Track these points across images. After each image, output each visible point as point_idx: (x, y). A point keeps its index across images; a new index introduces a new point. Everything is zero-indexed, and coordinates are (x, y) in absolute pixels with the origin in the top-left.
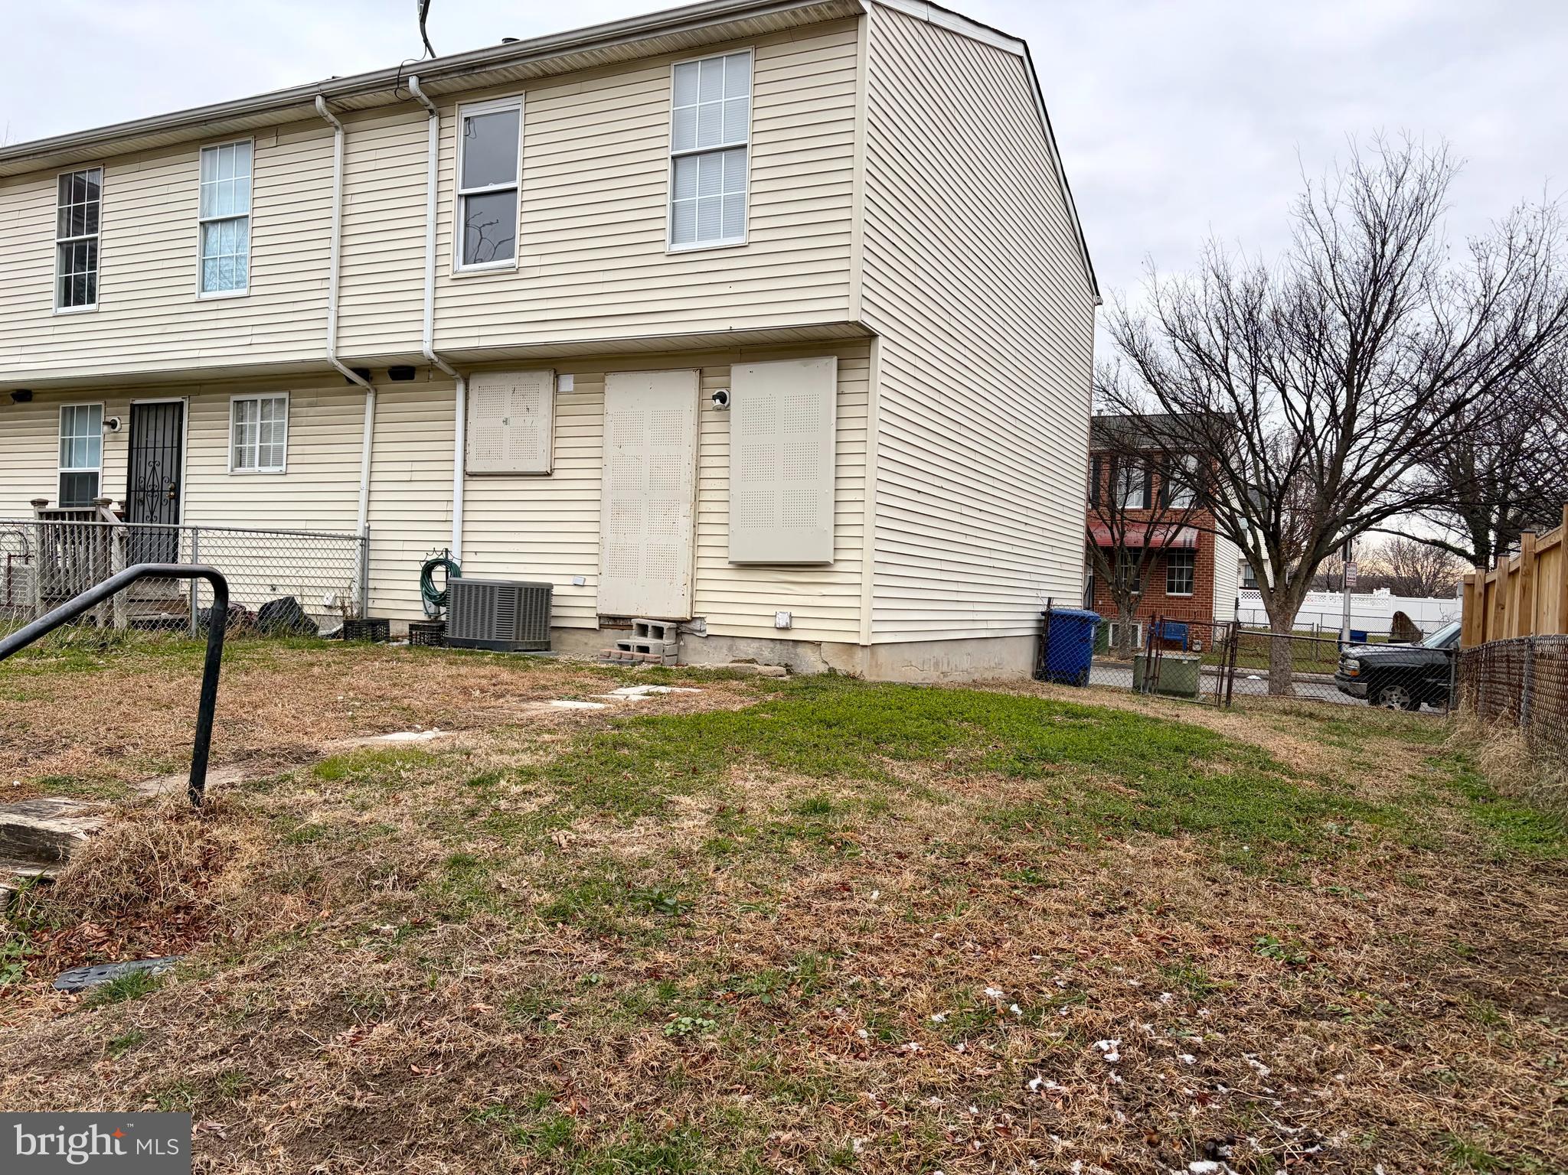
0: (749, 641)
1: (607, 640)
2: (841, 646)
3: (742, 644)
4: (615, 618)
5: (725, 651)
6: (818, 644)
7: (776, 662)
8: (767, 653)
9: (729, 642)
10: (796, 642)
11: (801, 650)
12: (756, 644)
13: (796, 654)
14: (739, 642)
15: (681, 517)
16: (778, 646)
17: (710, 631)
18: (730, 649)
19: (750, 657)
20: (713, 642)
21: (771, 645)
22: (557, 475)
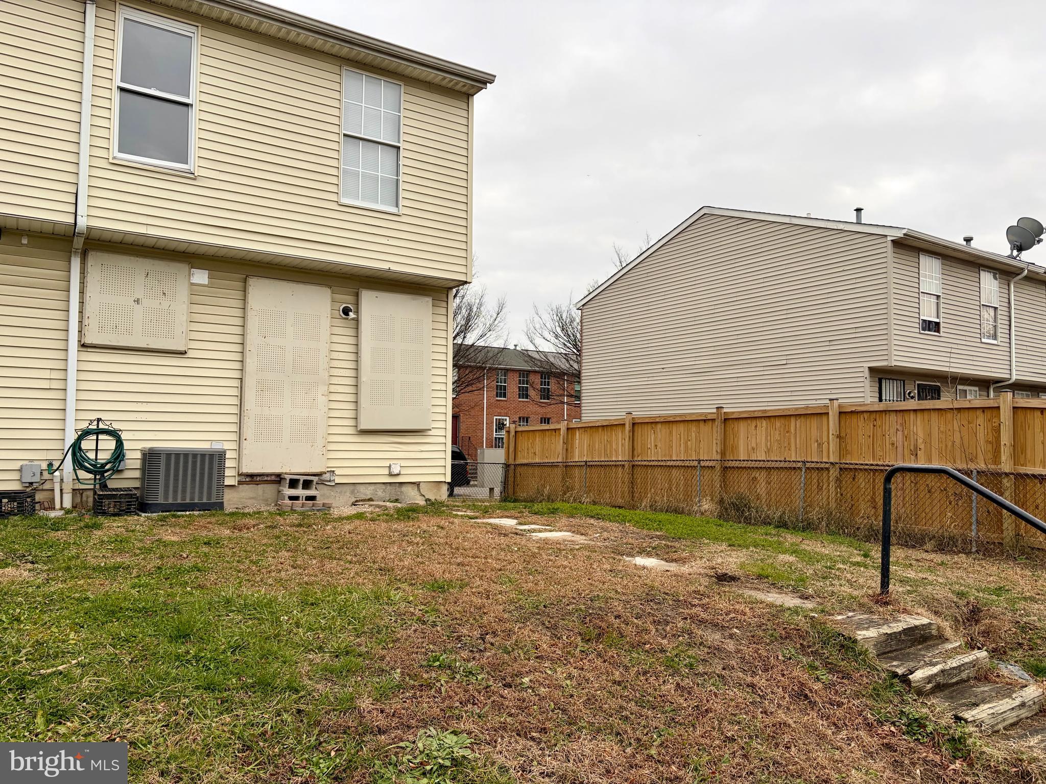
0: (367, 485)
1: (243, 494)
2: (433, 484)
3: (362, 488)
4: (252, 476)
5: (348, 494)
6: (418, 484)
7: (388, 499)
8: (380, 493)
9: (352, 487)
10: (401, 484)
11: (405, 489)
12: (372, 487)
13: (401, 492)
14: (358, 487)
15: (320, 396)
16: (389, 487)
17: (338, 480)
18: (352, 492)
19: (369, 497)
20: (338, 489)
21: (383, 487)
22: (191, 354)
